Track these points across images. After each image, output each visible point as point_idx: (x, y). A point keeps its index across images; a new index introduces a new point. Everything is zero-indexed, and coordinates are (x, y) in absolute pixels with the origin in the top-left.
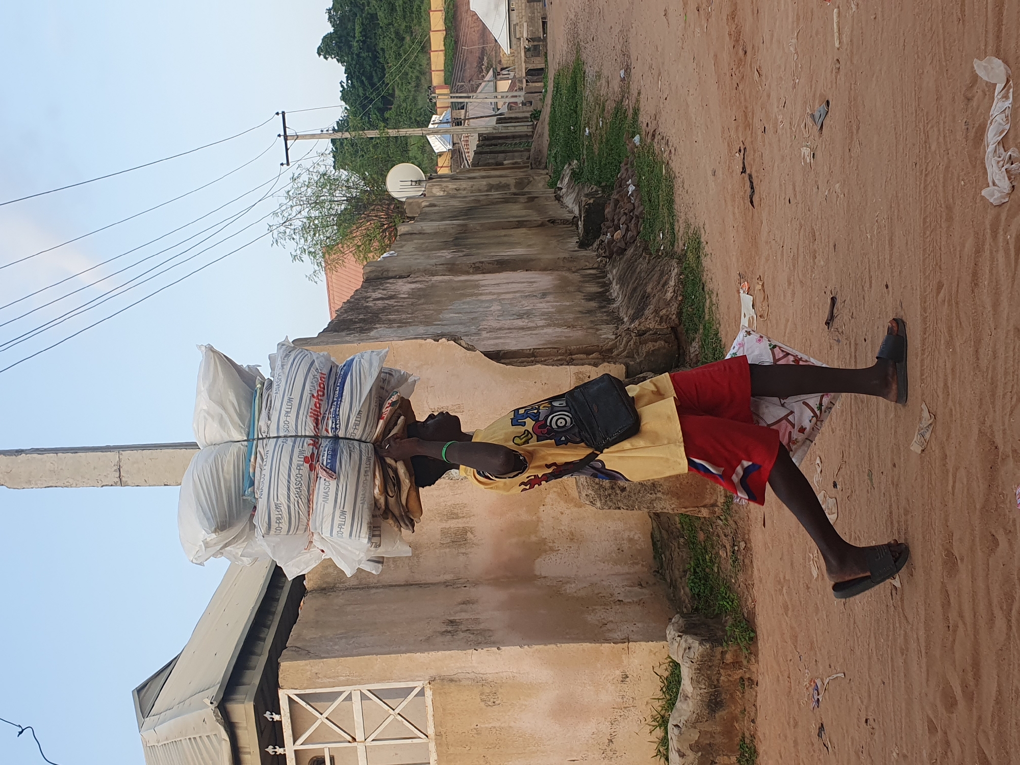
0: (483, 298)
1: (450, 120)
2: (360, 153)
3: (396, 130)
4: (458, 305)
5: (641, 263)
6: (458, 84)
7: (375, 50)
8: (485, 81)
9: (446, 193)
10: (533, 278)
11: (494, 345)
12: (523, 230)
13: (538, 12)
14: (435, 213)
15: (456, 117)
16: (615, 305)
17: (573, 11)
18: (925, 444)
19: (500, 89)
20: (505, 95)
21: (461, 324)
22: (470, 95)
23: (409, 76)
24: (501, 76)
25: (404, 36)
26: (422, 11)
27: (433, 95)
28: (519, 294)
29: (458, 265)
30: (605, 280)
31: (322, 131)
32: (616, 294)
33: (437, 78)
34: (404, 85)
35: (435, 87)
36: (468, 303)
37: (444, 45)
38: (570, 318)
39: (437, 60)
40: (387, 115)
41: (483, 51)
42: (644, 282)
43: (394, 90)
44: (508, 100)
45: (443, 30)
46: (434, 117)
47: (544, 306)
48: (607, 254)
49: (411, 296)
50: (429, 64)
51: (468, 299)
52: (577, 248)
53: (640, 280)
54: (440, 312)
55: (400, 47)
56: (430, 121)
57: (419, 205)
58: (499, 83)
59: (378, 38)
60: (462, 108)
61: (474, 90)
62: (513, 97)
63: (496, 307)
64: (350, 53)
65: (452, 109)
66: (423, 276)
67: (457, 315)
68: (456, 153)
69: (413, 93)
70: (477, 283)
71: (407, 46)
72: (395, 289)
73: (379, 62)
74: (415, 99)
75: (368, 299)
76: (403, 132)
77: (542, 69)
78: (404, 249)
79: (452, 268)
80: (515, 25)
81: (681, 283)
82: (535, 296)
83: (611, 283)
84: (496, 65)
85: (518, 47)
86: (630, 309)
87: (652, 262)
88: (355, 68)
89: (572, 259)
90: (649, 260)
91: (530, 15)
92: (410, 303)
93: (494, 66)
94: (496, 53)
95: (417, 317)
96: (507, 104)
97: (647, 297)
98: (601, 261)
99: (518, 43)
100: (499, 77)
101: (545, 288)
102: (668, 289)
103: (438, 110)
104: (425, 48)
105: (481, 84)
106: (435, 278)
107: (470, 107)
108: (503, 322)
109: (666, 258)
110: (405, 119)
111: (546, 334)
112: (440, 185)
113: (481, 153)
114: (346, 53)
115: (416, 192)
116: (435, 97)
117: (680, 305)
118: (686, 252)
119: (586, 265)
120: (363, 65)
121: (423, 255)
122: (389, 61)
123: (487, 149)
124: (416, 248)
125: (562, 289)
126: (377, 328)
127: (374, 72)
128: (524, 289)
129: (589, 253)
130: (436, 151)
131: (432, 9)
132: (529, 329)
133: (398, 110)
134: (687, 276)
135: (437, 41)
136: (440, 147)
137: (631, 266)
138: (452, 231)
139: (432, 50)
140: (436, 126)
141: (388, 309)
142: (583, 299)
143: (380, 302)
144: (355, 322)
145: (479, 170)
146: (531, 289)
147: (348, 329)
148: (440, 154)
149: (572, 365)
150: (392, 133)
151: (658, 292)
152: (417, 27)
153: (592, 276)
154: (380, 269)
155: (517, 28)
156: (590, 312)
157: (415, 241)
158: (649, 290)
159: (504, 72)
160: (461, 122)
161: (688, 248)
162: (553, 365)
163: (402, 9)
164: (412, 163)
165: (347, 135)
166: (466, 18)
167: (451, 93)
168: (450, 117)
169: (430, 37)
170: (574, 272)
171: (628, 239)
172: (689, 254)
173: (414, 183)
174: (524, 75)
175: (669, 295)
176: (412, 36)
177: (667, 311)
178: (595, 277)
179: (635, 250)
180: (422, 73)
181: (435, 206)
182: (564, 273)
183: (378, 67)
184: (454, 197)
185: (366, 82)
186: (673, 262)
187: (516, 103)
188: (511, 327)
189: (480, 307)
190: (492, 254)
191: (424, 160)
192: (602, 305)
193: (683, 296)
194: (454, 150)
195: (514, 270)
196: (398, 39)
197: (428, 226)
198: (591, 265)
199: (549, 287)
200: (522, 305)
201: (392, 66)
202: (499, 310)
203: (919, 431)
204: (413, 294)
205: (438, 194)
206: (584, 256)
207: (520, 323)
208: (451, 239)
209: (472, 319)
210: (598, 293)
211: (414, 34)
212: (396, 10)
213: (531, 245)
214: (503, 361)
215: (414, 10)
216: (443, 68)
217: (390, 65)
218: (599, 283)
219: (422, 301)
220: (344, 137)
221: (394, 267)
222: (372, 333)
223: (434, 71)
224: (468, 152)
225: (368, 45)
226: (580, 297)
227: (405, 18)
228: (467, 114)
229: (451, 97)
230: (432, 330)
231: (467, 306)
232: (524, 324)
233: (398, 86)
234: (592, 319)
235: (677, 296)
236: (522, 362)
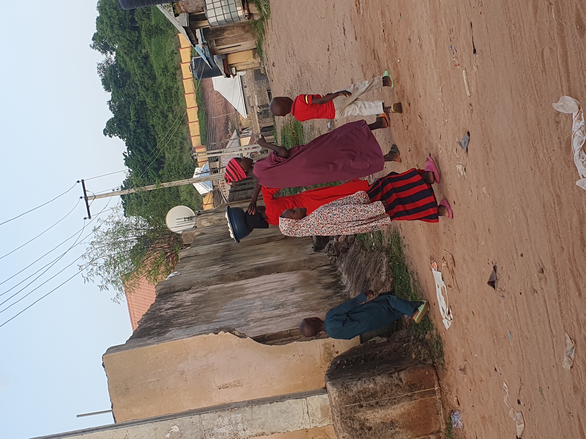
0: (248, 297)
1: (209, 170)
2: (144, 202)
3: (169, 183)
4: (229, 305)
5: (360, 257)
6: (211, 144)
7: (147, 127)
8: (232, 140)
9: (211, 223)
10: (283, 278)
11: (260, 331)
12: (272, 244)
13: (264, 87)
14: (205, 239)
15: (213, 167)
16: (346, 290)
17: (288, 85)
18: (572, 362)
19: (243, 144)
20: (247, 147)
21: (233, 319)
22: (222, 150)
23: (175, 142)
24: (243, 134)
25: (167, 114)
26: (179, 95)
27: (194, 154)
28: (274, 291)
29: (227, 275)
30: (336, 272)
31: (113, 190)
32: (346, 282)
33: (196, 141)
34: (171, 149)
35: (195, 148)
36: (237, 302)
37: (198, 117)
38: (314, 304)
39: (194, 128)
40: (160, 172)
41: (227, 119)
42: (365, 270)
43: (164, 153)
44: (250, 151)
45: (196, 107)
46: (197, 170)
47: (294, 297)
48: (336, 253)
49: (194, 303)
50: (188, 132)
51: (237, 300)
52: (313, 252)
53: (361, 270)
54: (217, 311)
55: (165, 123)
56: (193, 173)
57: (192, 235)
58: (242, 140)
59: (148, 118)
60: (217, 160)
61: (224, 146)
62: (253, 148)
63: (258, 303)
64: (129, 131)
65: (210, 162)
66: (201, 287)
67: (230, 312)
68: (216, 193)
69: (178, 154)
70: (242, 287)
71: (170, 121)
72: (181, 299)
73: (151, 135)
74: (181, 158)
75: (162, 310)
76: (174, 183)
77: (272, 126)
78: (185, 268)
79: (222, 278)
80: (248, 97)
81: (391, 268)
82: (286, 291)
83: (341, 274)
84: (238, 127)
85: (252, 112)
86: (357, 292)
87: (368, 255)
88: (133, 141)
89: (311, 260)
90: (366, 254)
91: (258, 89)
92: (194, 308)
93: (237, 128)
94: (237, 118)
95: (200, 318)
96: (249, 154)
97: (368, 282)
98: (332, 259)
99: (252, 110)
100: (241, 135)
101: (293, 283)
102: (382, 274)
103: (199, 164)
104: (184, 121)
105: (228, 142)
106: (210, 287)
107: (222, 159)
108: (265, 313)
109: (378, 251)
110: (175, 173)
111: (298, 317)
112: (207, 218)
113: (235, 191)
114: (125, 131)
115: (189, 225)
116: (195, 155)
117: (392, 284)
118: (391, 245)
119: (322, 264)
120: (139, 138)
121: (199, 271)
122: (159, 133)
123: (239, 188)
124: (194, 267)
125: (305, 283)
126: (170, 331)
127: (148, 144)
128: (277, 287)
129: (322, 254)
130: (201, 194)
131: (186, 93)
132: (285, 315)
133: (169, 167)
134: (394, 263)
135: (192, 115)
136: (204, 190)
137: (353, 260)
138: (219, 251)
139: (190, 121)
140: (199, 175)
141: (177, 315)
142: (322, 288)
143: (170, 311)
144: (155, 329)
145: (235, 204)
146: (283, 286)
147: (149, 334)
148: (204, 195)
149: (320, 338)
150: (166, 185)
151: (375, 276)
152: (177, 107)
153: (326, 271)
154: (168, 286)
155: (250, 99)
156: (328, 297)
157: (193, 262)
158: (368, 276)
159: (245, 131)
160: (217, 171)
161: (392, 242)
162: (305, 341)
163: (164, 96)
164: (184, 205)
165: (132, 191)
166: (212, 96)
167: (207, 151)
168: (209, 168)
169: (187, 113)
170: (313, 270)
171: (349, 241)
172: (393, 247)
173: (186, 220)
174: (259, 132)
175: (383, 278)
176: (173, 113)
177: (384, 290)
178: (329, 272)
179: (355, 249)
180: (184, 139)
181: (205, 234)
182: (305, 271)
183: (150, 139)
184: (218, 226)
185: (143, 151)
186: (383, 254)
187: (256, 152)
188: (271, 316)
189: (246, 304)
190: (251, 264)
191: (193, 201)
192: (337, 291)
193: (393, 277)
194: (215, 191)
195: (269, 273)
196: (163, 117)
197: (201, 250)
198: (325, 263)
199: (296, 283)
200: (278, 299)
201: (161, 137)
202: (261, 305)
203: (566, 353)
204: (195, 301)
205: (206, 225)
206: (319, 257)
207: (277, 312)
208: (219, 257)
209: (241, 314)
210: (332, 283)
211: (175, 113)
212: (160, 97)
213: (279, 254)
214: (268, 342)
215: (173, 95)
216: (199, 134)
217: (159, 136)
218: (332, 275)
219: (203, 305)
220: (130, 192)
221: (179, 283)
222: (167, 335)
223: (193, 136)
224: (225, 191)
225: (141, 124)
226: (319, 287)
227: (166, 101)
228: (221, 164)
229: (208, 154)
230: (212, 326)
231: (237, 305)
232: (281, 312)
233: (167, 150)
234: (330, 302)
235: (389, 278)
236: (283, 341)
